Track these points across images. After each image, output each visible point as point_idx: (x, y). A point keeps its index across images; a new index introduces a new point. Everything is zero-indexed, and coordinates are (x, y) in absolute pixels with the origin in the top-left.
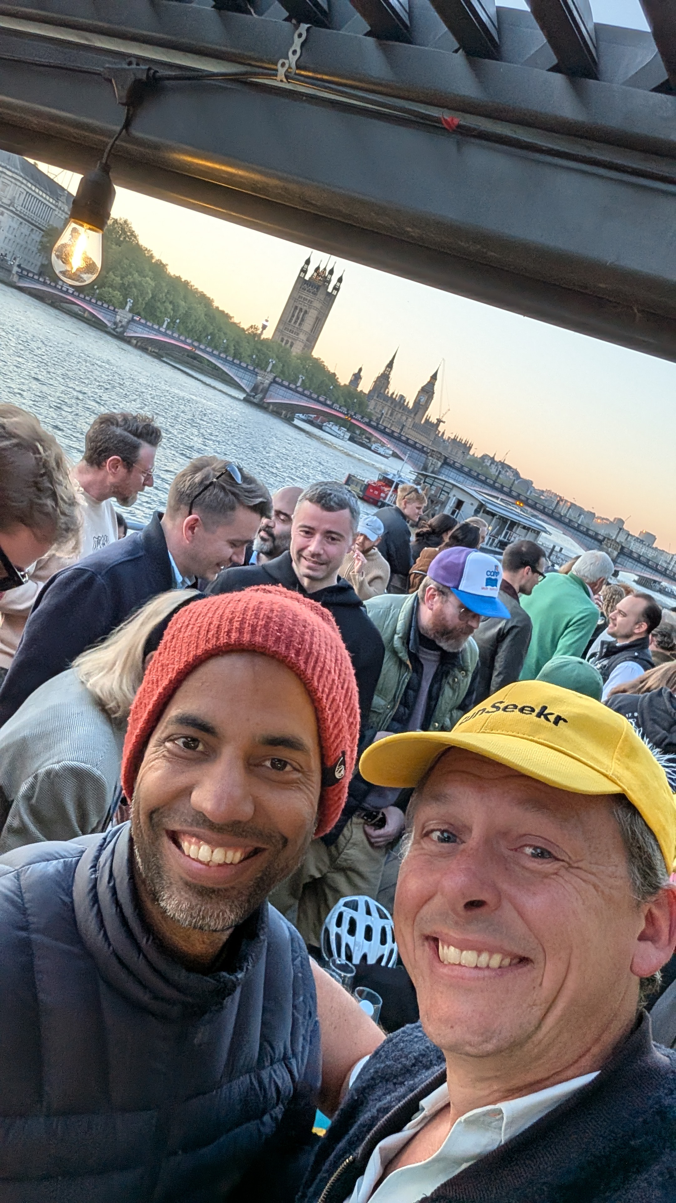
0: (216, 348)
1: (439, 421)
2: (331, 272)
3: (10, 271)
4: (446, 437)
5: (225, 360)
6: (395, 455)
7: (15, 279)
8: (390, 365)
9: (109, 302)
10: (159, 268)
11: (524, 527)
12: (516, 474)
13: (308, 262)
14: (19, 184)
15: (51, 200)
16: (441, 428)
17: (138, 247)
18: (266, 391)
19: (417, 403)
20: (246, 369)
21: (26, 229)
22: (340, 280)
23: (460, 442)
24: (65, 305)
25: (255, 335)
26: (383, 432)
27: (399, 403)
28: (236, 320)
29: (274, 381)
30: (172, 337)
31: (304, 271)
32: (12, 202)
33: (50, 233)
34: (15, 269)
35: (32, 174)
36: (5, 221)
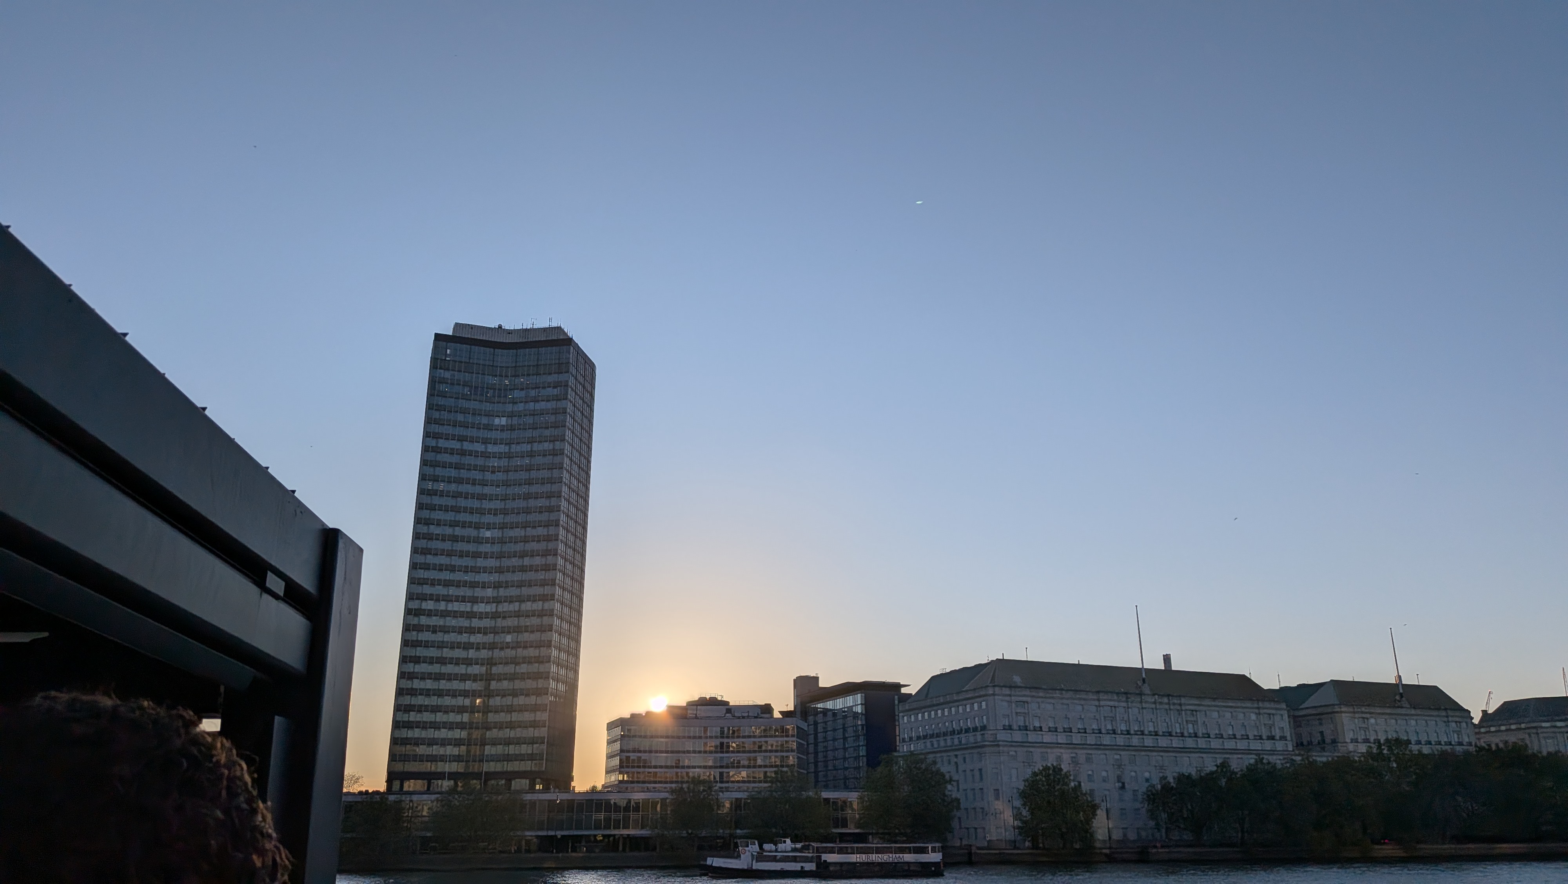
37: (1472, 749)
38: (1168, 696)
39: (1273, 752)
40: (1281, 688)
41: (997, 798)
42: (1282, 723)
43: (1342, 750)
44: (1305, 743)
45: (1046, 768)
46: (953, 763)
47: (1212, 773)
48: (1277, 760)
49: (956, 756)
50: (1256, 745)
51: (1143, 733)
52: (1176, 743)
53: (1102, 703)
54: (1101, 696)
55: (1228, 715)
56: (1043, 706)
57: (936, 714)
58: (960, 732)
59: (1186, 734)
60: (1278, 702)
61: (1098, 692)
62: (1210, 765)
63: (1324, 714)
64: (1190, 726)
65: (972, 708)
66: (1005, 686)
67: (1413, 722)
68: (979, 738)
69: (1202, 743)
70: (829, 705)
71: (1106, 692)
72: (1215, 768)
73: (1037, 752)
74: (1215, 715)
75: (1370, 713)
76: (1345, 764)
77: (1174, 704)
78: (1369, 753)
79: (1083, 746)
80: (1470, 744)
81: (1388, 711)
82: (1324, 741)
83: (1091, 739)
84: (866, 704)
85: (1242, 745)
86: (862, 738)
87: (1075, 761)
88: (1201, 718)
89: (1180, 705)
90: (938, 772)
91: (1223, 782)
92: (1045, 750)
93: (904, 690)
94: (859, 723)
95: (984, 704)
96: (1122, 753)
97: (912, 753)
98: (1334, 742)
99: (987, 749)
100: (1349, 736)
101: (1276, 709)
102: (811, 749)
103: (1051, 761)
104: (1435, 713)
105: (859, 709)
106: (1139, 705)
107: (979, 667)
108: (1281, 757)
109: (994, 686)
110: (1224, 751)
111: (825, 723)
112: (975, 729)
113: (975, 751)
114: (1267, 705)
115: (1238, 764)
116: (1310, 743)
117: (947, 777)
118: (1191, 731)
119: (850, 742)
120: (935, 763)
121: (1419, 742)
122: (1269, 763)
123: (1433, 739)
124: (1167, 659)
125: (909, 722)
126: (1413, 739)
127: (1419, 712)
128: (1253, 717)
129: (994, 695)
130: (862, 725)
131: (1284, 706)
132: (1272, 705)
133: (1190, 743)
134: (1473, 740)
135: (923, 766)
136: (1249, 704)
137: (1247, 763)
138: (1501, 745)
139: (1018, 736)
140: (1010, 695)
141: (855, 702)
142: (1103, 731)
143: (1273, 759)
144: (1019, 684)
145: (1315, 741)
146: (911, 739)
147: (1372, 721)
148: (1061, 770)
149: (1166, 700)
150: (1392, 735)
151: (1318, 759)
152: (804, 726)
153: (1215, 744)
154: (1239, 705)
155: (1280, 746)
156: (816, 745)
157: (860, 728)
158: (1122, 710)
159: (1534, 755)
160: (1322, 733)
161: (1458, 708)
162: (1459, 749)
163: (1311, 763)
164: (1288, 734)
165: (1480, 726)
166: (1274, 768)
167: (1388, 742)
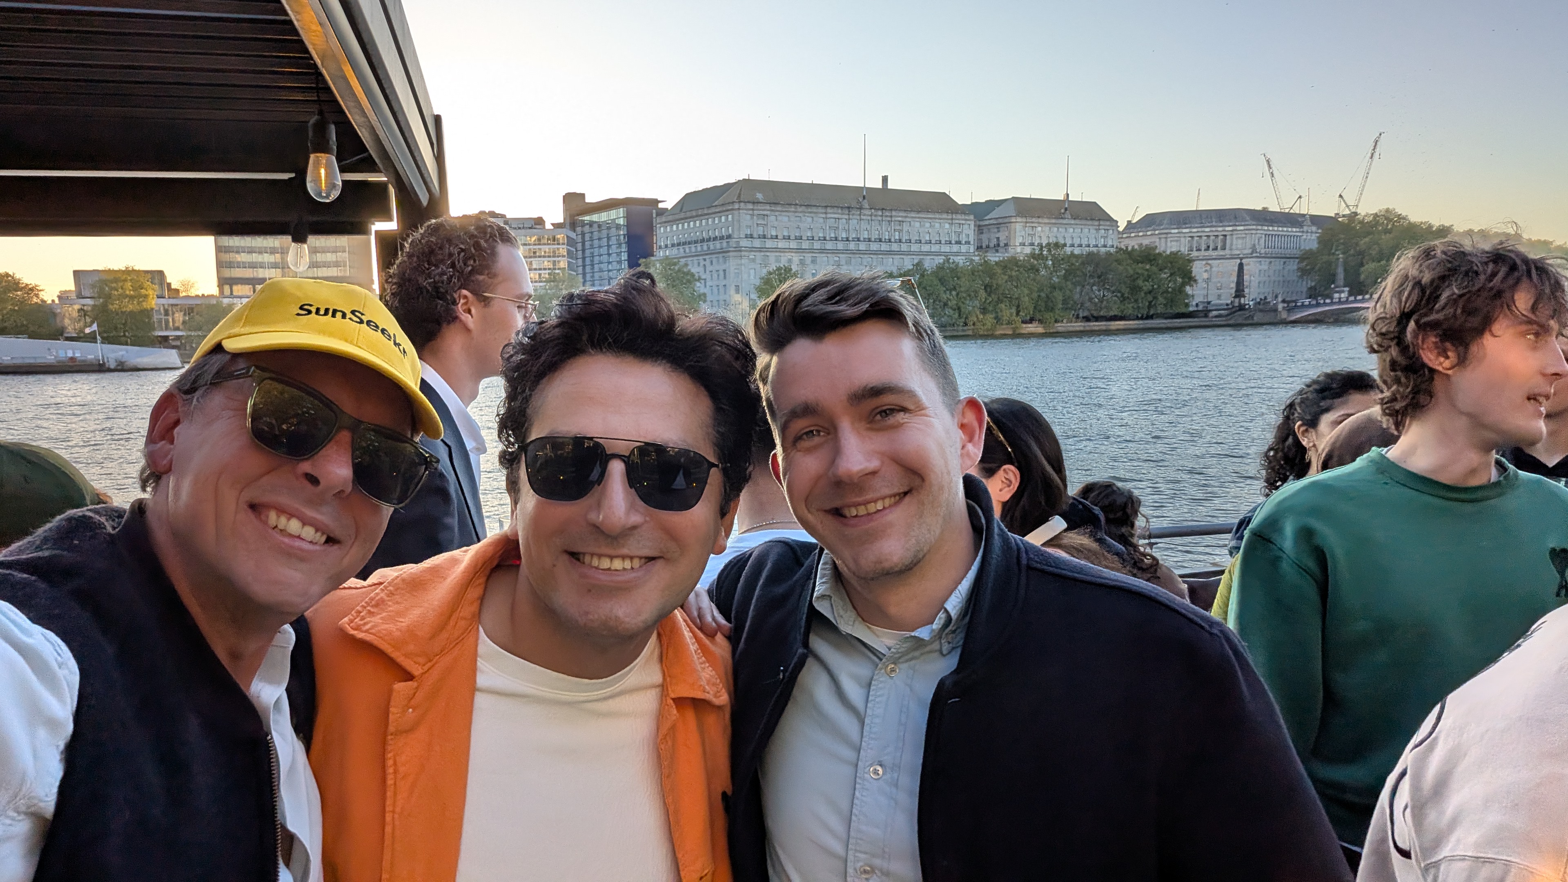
3: (1275, 310)
7: (1284, 315)
14: (1254, 232)
15: (1294, 230)
21: (1278, 264)
24: (1349, 316)
32: (1254, 250)
33: (1306, 257)
34: (1280, 306)
35: (1263, 217)
36: (1252, 267)
37: (1112, 250)
38: (883, 209)
39: (957, 254)
40: (973, 204)
41: (737, 291)
42: (969, 231)
43: (1012, 251)
44: (984, 246)
45: (779, 269)
46: (702, 264)
48: (960, 260)
49: (705, 260)
50: (946, 249)
51: (859, 240)
52: (884, 247)
53: (829, 216)
54: (829, 210)
55: (928, 225)
56: (779, 218)
57: (689, 225)
58: (709, 240)
59: (893, 240)
60: (968, 214)
61: (826, 207)
62: (908, 262)
63: (1001, 224)
64: (897, 233)
65: (720, 221)
66: (749, 202)
67: (1071, 230)
68: (725, 245)
69: (904, 247)
70: (595, 217)
71: (833, 207)
72: (911, 267)
73: (772, 256)
74: (917, 224)
75: (1039, 223)
76: (1015, 261)
77: (887, 216)
78: (1033, 255)
79: (811, 250)
80: (1113, 246)
81: (1053, 221)
82: (998, 245)
83: (817, 245)
84: (628, 217)
85: (935, 248)
86: (624, 246)
87: (802, 263)
88: (906, 227)
89: (891, 217)
90: (689, 273)
92: (777, 254)
93: (661, 205)
94: (622, 233)
95: (730, 217)
96: (841, 255)
97: (667, 258)
98: (1006, 245)
99: (731, 254)
100: (1019, 240)
101: (966, 220)
102: (580, 253)
103: (783, 263)
104: (1090, 222)
105: (621, 221)
106: (858, 217)
107: (728, 187)
108: (963, 258)
109: (740, 202)
110: (920, 253)
111: (592, 233)
112: (722, 238)
113: (721, 255)
114: (959, 216)
115: (930, 263)
116: (988, 247)
117: (697, 277)
118: (897, 237)
119: (614, 249)
120: (686, 265)
121: (1072, 245)
122: (954, 262)
123: (1084, 243)
124: (885, 179)
125: (665, 231)
126: (1069, 242)
127: (1077, 222)
128: (947, 226)
129: (739, 209)
130: (624, 235)
131: (972, 217)
132: (963, 217)
133: (895, 247)
134: (1115, 242)
135: (677, 268)
136: (945, 216)
137: (937, 262)
138: (1136, 247)
139: (757, 243)
140: (753, 210)
141: (618, 216)
142: (828, 238)
143: (956, 259)
144: (761, 200)
145: (992, 245)
146: (666, 246)
147: (1038, 228)
148: (791, 269)
149: (880, 213)
150: (1052, 240)
151: (992, 259)
152: (573, 235)
153: (915, 248)
154: (937, 216)
155: (964, 248)
156: (583, 250)
157: (622, 237)
158: (844, 221)
159: (1160, 254)
160: (998, 238)
161: (1109, 219)
162: (1103, 250)
163: (985, 261)
164: (971, 239)
165: (1123, 232)
166: (957, 265)
167: (1048, 244)
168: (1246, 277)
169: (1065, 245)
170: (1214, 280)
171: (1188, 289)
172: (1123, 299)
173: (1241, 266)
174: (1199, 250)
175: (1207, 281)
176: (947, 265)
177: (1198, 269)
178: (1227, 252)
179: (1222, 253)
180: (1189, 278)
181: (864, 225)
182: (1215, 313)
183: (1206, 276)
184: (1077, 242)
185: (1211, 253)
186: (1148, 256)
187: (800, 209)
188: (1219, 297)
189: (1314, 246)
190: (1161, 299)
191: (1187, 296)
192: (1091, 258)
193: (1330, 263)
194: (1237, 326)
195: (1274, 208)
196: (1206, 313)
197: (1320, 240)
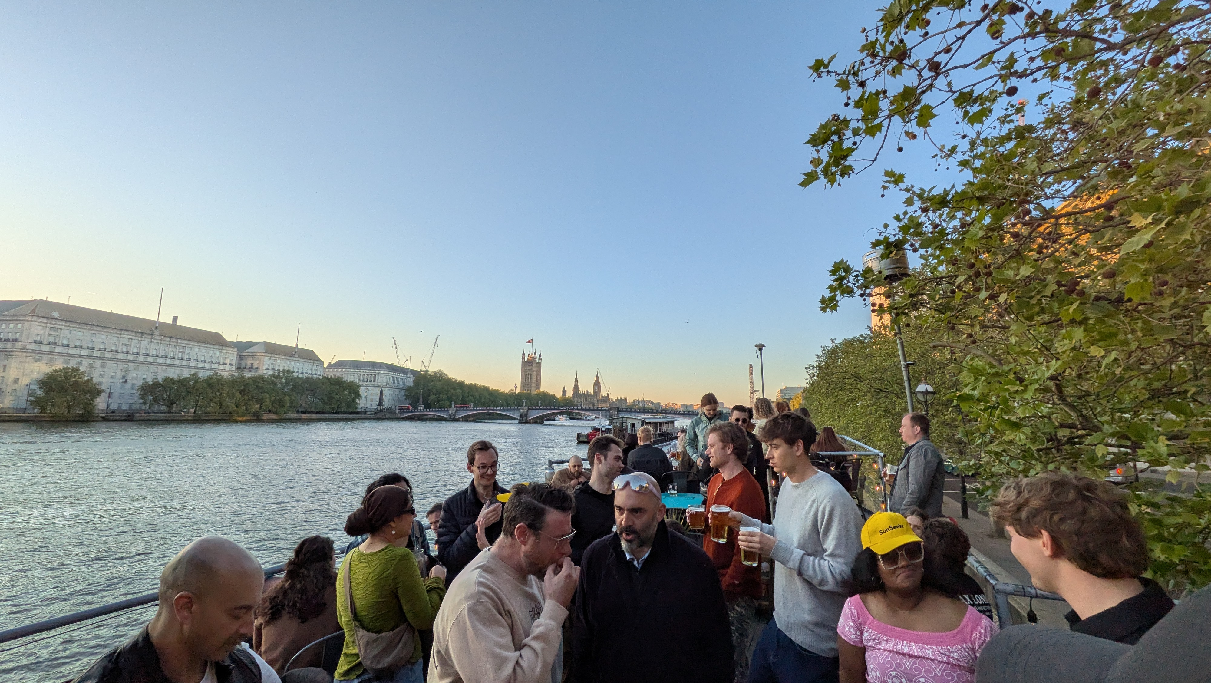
0: (498, 406)
1: (608, 394)
2: (535, 354)
3: (395, 413)
4: (614, 400)
5: (503, 410)
6: (596, 418)
7: (399, 415)
8: (576, 380)
9: (444, 407)
10: (461, 385)
11: (666, 423)
12: (652, 403)
13: (524, 354)
14: (387, 375)
15: (404, 376)
16: (610, 397)
17: (449, 379)
18: (526, 415)
19: (595, 391)
20: (514, 409)
21: (397, 392)
22: (540, 355)
23: (621, 400)
24: (424, 417)
25: (513, 393)
26: (585, 410)
27: (587, 395)
28: (502, 391)
29: (529, 409)
30: (477, 410)
31: (523, 358)
32: (387, 384)
33: (408, 389)
34: (397, 411)
35: (392, 368)
36: (387, 392)
37: (320, 377)
38: (171, 337)
39: (224, 370)
40: (237, 342)
42: (233, 358)
43: (260, 372)
44: (242, 368)
45: (66, 368)
47: (187, 378)
48: (225, 374)
50: (215, 366)
51: (148, 355)
52: (168, 361)
53: (123, 336)
54: (123, 333)
55: (204, 351)
56: (73, 332)
59: (176, 358)
60: (234, 348)
61: (122, 330)
62: (186, 374)
63: (255, 356)
64: (180, 354)
66: (43, 317)
67: (298, 364)
68: (9, 346)
69: (185, 363)
71: (128, 331)
72: (189, 376)
73: (61, 358)
74: (197, 350)
75: (279, 358)
76: (261, 378)
77: (173, 342)
78: (273, 376)
79: (101, 358)
80: (320, 375)
81: (288, 358)
82: (252, 368)
83: (108, 355)
85: (207, 366)
87: (91, 366)
88: (187, 351)
89: (177, 343)
91: (192, 383)
92: (68, 358)
95: (20, 325)
96: (130, 364)
98: (257, 368)
99: (15, 354)
100: (266, 366)
101: (231, 351)
103: (72, 365)
104: (309, 361)
106: (149, 340)
107: (20, 303)
108: (227, 373)
110: (197, 368)
112: (7, 340)
114: (227, 349)
115: (202, 375)
118: (180, 357)
121: (298, 372)
122: (220, 375)
123: (305, 371)
124: (175, 319)
126: (296, 370)
127: (302, 360)
128: (218, 353)
131: (236, 350)
132: (230, 349)
133: (177, 362)
134: (322, 373)
136: (217, 347)
137: (208, 374)
138: (333, 377)
139: (46, 348)
142: (119, 351)
143: (222, 373)
144: (57, 318)
145: (247, 367)
147: (279, 361)
148: (79, 370)
149: (168, 339)
150: (286, 368)
151: (247, 375)
153: (192, 364)
154: (212, 346)
155: (228, 368)
158: (137, 341)
159: (345, 381)
160: (252, 364)
161: (319, 360)
162: (315, 376)
163: (242, 377)
164: (234, 363)
165: (326, 368)
166: (223, 377)
167: (284, 370)
168: (384, 397)
169: (293, 372)
170: (370, 397)
171: (357, 400)
172: (324, 403)
173: (381, 391)
174: (363, 381)
175: (366, 397)
176: (215, 376)
177: (362, 391)
178: (376, 383)
179: (373, 383)
180: (358, 395)
181: (153, 346)
182: (369, 413)
183: (366, 394)
184: (300, 371)
185: (368, 383)
186: (338, 382)
187: (94, 328)
188: (371, 405)
189: (411, 384)
190: (344, 405)
191: (357, 403)
192: (308, 380)
193: (417, 394)
194: (379, 419)
195: (396, 364)
196: (365, 412)
197: (414, 382)
